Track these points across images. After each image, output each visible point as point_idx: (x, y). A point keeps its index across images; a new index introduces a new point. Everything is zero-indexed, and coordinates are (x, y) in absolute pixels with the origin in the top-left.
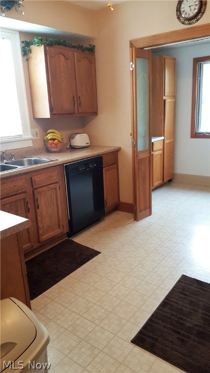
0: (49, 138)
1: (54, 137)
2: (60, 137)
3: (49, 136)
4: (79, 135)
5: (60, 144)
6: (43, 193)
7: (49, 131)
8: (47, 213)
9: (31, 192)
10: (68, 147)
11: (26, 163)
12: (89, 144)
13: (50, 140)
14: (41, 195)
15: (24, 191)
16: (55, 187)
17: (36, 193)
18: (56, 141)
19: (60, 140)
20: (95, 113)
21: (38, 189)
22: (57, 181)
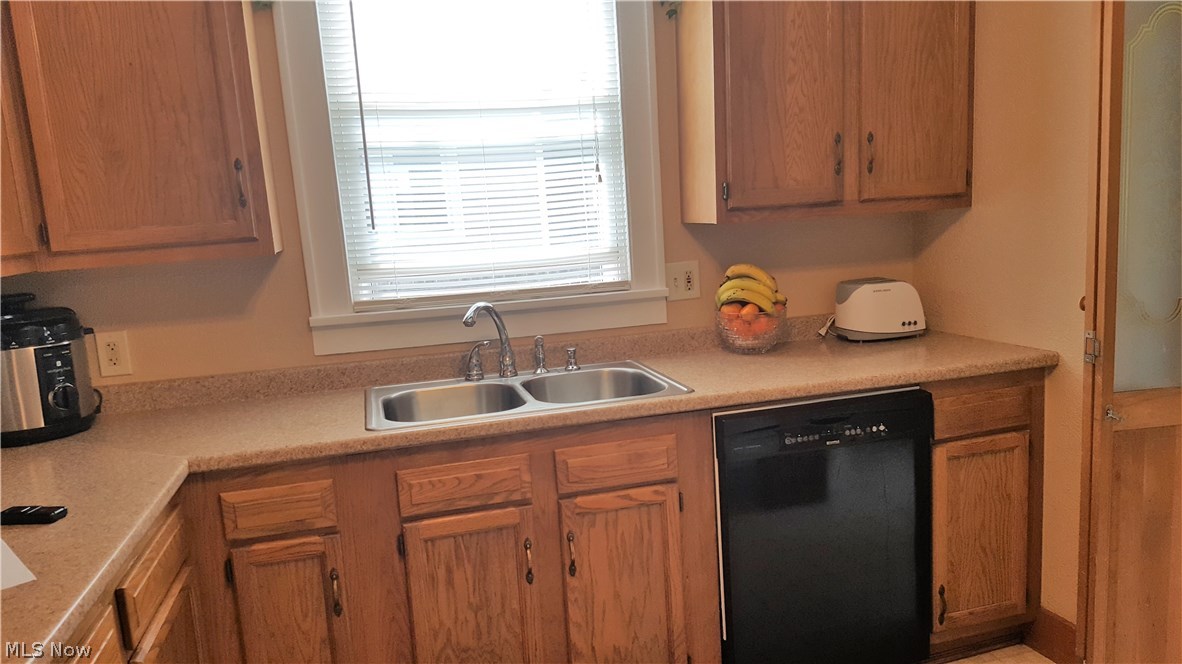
0: (724, 297)
1: (740, 295)
2: (768, 293)
3: (727, 291)
4: (867, 288)
5: (763, 320)
6: (600, 518)
7: (729, 273)
8: (617, 596)
9: (552, 507)
10: (823, 332)
11: (607, 386)
12: (921, 326)
13: (730, 302)
14: (593, 524)
15: (517, 497)
16: (660, 498)
17: (566, 512)
18: (747, 310)
19: (767, 306)
20: (961, 199)
21: (579, 500)
22: (670, 475)
